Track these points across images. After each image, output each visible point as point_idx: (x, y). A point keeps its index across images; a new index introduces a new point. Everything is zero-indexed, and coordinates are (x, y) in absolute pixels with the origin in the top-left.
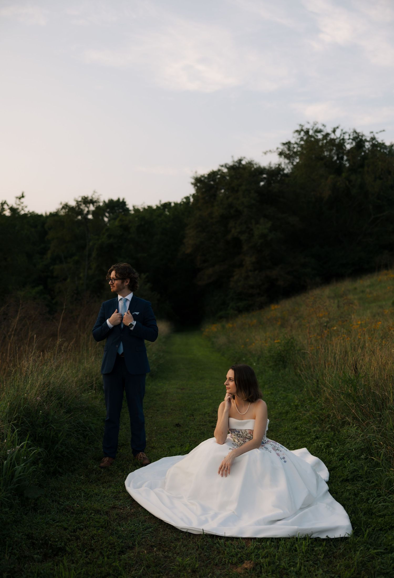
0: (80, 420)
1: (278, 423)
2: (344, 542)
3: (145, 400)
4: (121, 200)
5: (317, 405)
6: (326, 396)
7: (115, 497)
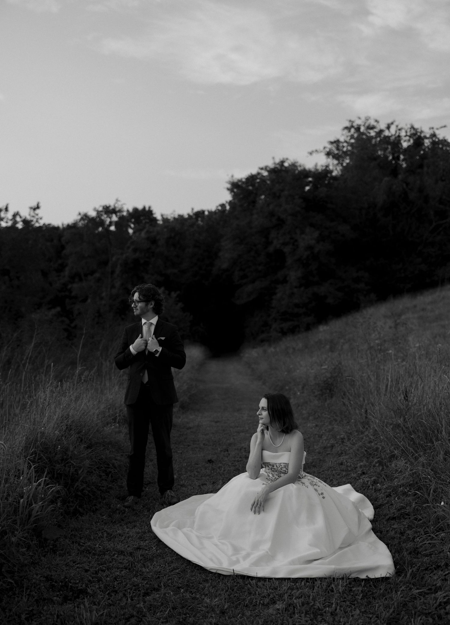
0: (102, 456)
2: (385, 583)
4: (147, 209)
5: (365, 437)
6: (374, 428)
7: (140, 538)
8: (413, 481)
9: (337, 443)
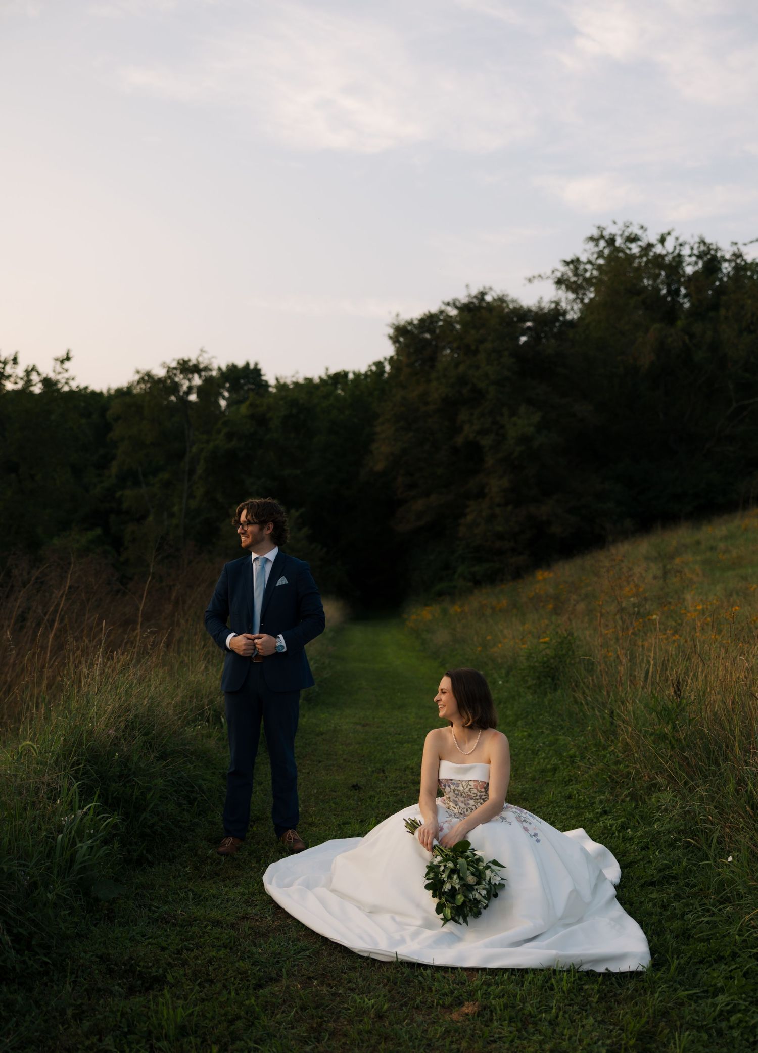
0: (183, 773)
1: (537, 788)
2: (635, 979)
3: (298, 742)
4: (252, 366)
5: (608, 755)
6: (624, 739)
7: (247, 902)
8: (685, 825)
9: (563, 764)
